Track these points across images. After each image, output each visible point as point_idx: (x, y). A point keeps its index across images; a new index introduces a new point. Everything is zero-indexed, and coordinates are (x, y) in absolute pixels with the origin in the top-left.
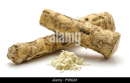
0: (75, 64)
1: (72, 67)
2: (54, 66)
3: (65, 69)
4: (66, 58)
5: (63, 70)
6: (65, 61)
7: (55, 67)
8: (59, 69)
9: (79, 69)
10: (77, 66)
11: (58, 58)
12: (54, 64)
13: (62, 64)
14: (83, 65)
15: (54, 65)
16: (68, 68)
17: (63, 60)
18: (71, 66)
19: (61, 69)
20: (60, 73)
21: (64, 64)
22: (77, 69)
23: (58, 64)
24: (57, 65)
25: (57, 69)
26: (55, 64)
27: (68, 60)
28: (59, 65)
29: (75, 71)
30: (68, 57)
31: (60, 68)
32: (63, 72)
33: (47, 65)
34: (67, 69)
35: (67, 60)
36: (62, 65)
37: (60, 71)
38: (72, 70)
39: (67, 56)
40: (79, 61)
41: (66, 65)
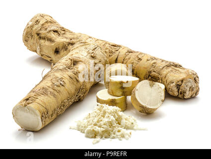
0: (120, 128)
1: (114, 134)
2: (81, 132)
3: (102, 137)
4: (104, 117)
5: (98, 139)
6: (101, 122)
7: (84, 133)
8: (91, 136)
9: (127, 136)
10: (123, 131)
11: (90, 118)
12: (82, 127)
13: (97, 127)
14: (135, 130)
15: (82, 130)
16: (106, 134)
17: (98, 121)
18: (112, 131)
19: (95, 137)
20: (93, 144)
21: (99, 128)
22: (123, 136)
23: (89, 128)
24: (87, 129)
25: (87, 137)
26: (85, 127)
27: (108, 122)
28: (92, 129)
29: (121, 140)
30: (107, 115)
31: (94, 135)
32: (98, 142)
33: (70, 129)
34: (106, 138)
35: (105, 120)
36: (97, 129)
37: (93, 139)
38: (114, 138)
39: (105, 113)
40: (126, 123)
41: (104, 129)
